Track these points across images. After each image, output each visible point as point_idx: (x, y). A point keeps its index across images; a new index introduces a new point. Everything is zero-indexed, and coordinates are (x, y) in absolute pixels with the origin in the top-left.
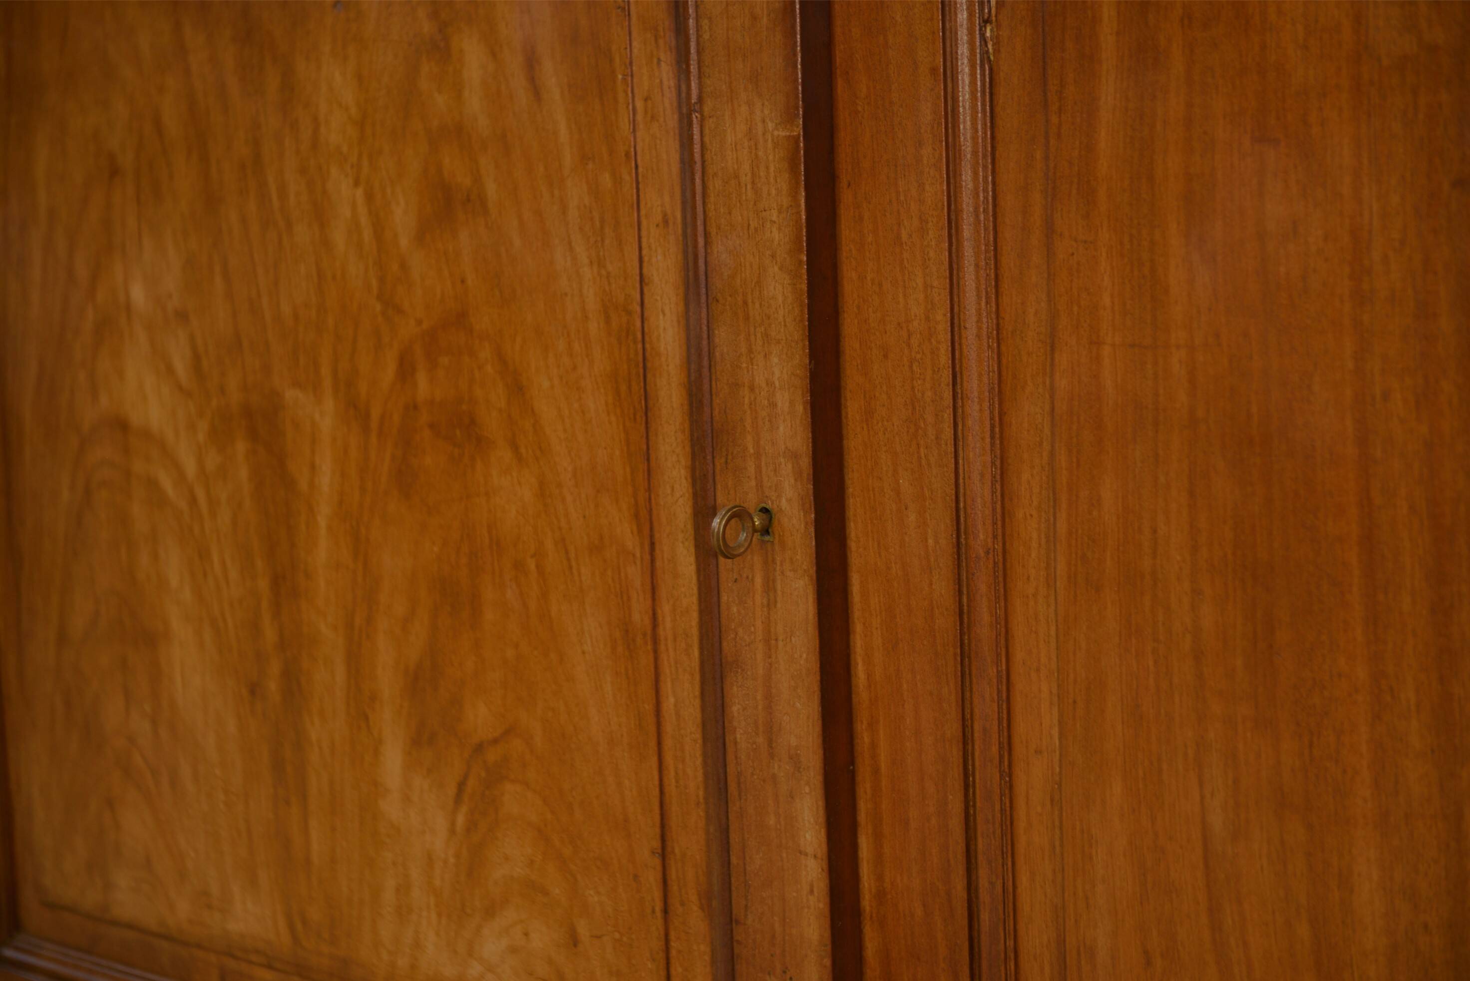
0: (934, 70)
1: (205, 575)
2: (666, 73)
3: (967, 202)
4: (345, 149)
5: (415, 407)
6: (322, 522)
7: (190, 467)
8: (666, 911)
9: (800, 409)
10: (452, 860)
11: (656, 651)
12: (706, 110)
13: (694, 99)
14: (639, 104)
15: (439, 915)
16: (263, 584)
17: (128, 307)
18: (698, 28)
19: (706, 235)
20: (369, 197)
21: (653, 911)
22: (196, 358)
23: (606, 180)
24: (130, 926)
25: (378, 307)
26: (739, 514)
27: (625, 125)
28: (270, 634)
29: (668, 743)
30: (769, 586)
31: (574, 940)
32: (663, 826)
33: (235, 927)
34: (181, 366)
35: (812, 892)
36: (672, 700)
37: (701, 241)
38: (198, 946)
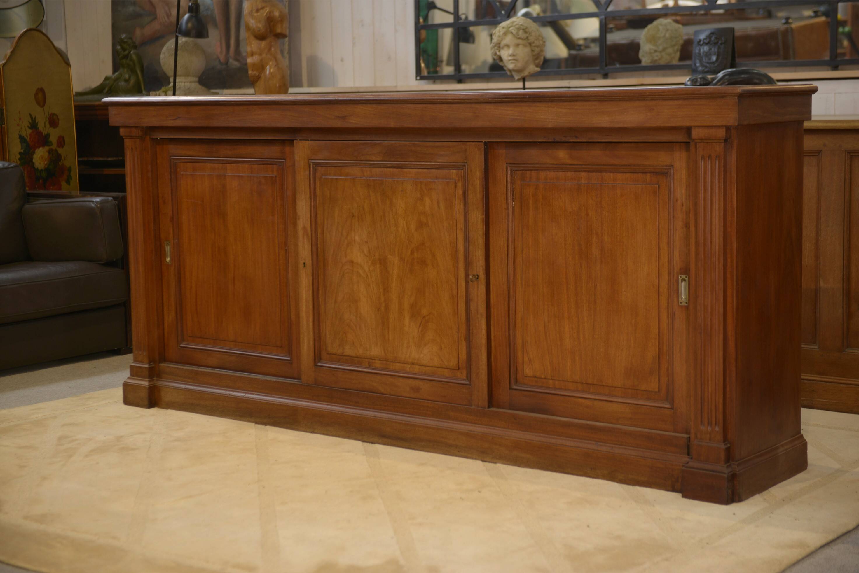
0: (505, 209)
1: (369, 289)
2: (462, 206)
3: (510, 228)
4: (402, 215)
5: (414, 259)
6: (394, 279)
7: (367, 270)
8: (458, 342)
9: (483, 259)
10: (418, 337)
11: (458, 298)
12: (469, 212)
13: (467, 210)
14: (457, 210)
15: (415, 347)
16: (382, 290)
17: (355, 241)
18: (468, 200)
19: (468, 232)
20: (407, 223)
21: (456, 342)
22: (369, 250)
23: (451, 222)
24: (348, 356)
25: (407, 242)
26: (474, 276)
27: (455, 214)
28: (382, 299)
29: (459, 314)
30: (478, 287)
31: (441, 348)
32: (458, 327)
33: (372, 353)
34: (366, 252)
35: (484, 335)
36: (460, 306)
37: (467, 233)
38: (364, 358)
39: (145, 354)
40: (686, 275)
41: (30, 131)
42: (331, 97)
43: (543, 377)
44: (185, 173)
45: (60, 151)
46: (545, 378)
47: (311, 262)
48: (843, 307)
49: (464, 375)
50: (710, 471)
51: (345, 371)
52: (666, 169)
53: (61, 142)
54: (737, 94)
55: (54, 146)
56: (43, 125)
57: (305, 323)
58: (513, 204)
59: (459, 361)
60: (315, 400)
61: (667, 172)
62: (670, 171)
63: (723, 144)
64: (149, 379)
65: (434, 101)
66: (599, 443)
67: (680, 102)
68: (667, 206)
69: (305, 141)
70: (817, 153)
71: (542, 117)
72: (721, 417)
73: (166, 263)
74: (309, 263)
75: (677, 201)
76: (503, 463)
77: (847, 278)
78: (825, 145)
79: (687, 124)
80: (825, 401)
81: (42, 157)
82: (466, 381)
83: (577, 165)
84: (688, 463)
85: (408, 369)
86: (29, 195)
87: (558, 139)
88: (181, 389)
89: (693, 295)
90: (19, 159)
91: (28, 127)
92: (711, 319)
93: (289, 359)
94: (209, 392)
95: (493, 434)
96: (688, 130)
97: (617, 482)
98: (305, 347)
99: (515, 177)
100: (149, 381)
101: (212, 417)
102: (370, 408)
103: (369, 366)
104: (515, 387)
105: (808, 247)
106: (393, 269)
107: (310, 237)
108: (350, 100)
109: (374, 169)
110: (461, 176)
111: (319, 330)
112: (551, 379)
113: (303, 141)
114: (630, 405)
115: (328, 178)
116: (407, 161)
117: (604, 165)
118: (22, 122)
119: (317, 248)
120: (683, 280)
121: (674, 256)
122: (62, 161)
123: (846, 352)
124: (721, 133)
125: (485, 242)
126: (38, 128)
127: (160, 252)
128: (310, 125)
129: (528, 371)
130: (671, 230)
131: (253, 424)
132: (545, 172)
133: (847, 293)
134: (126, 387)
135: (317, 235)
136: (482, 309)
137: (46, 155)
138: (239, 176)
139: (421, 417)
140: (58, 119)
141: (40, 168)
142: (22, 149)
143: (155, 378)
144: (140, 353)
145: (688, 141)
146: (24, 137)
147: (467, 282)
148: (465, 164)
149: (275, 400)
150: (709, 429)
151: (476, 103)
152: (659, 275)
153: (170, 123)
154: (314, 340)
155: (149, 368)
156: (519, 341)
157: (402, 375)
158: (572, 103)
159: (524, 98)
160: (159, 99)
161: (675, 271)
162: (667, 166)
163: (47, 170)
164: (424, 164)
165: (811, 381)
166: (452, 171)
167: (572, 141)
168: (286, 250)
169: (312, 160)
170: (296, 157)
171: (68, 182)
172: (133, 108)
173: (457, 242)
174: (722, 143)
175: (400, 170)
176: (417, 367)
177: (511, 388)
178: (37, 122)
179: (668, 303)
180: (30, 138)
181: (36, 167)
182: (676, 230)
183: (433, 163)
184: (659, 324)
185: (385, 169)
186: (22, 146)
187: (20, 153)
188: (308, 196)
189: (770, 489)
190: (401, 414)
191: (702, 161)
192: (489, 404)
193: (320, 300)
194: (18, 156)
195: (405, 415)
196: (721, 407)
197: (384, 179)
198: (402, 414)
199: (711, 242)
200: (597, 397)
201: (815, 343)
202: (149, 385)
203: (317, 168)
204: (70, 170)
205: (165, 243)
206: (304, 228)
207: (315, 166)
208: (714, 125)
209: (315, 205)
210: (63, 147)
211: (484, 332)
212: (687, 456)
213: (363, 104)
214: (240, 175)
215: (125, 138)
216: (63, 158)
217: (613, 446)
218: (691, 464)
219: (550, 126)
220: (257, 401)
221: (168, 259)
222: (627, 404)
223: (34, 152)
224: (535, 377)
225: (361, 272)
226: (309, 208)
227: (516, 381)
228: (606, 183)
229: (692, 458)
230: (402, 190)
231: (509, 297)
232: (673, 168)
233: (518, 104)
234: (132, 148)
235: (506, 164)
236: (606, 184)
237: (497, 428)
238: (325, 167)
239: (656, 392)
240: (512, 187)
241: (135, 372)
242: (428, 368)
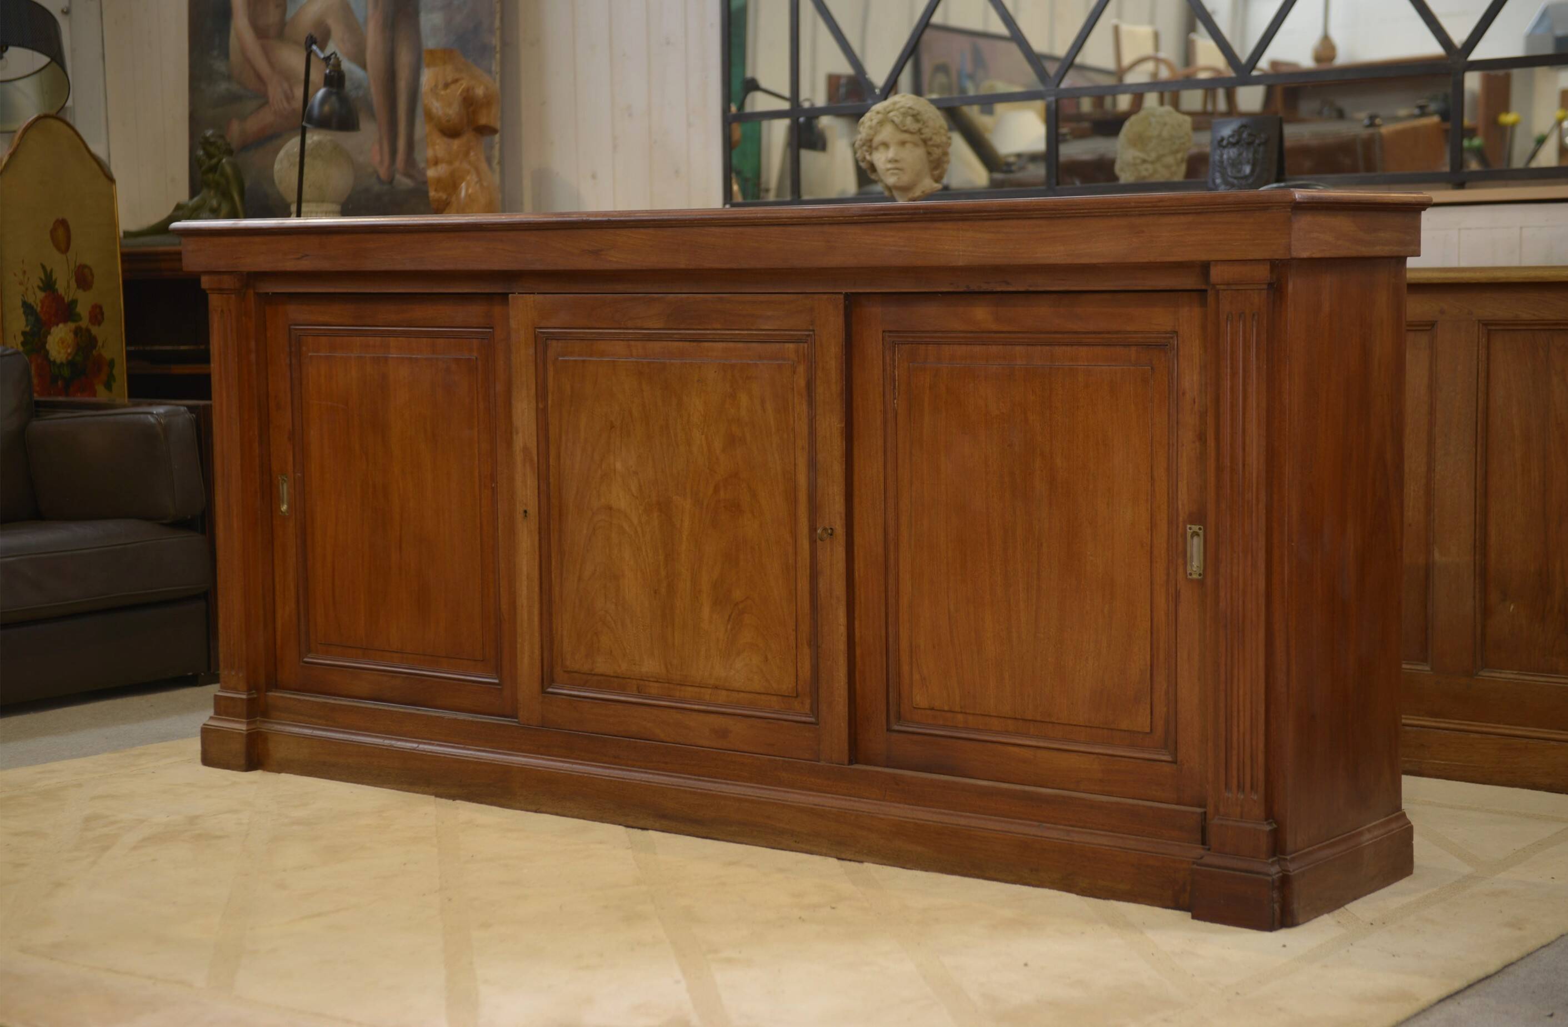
0: (881, 411)
1: (640, 556)
2: (805, 407)
3: (889, 446)
4: (699, 423)
5: (719, 501)
6: (685, 538)
7: (636, 521)
8: (796, 648)
9: (842, 500)
10: (726, 640)
11: (796, 571)
12: (817, 418)
13: (814, 414)
14: (796, 416)
15: (721, 657)
16: (662, 558)
17: (615, 470)
18: (815, 397)
19: (816, 453)
20: (707, 439)
21: (792, 648)
22: (640, 486)
23: (785, 436)
24: (602, 675)
25: (708, 471)
26: (825, 529)
27: (792, 422)
28: (663, 573)
29: (799, 598)
30: (832, 550)
31: (766, 659)
32: (796, 622)
33: (644, 669)
34: (634, 490)
36: (800, 585)
37: (814, 455)
38: (629, 678)
39: (241, 675)
40: (1199, 525)
41: (41, 295)
42: (575, 216)
43: (946, 708)
44: (315, 354)
45: (95, 330)
46: (950, 711)
47: (537, 509)
48: (1474, 597)
49: (807, 706)
50: (1241, 871)
51: (596, 701)
52: (1165, 338)
53: (97, 315)
54: (1291, 202)
55: (84, 323)
56: (64, 284)
57: (525, 616)
58: (894, 403)
59: (798, 682)
60: (542, 754)
61: (1166, 344)
62: (1171, 341)
63: (1266, 291)
64: (247, 719)
65: (757, 221)
66: (1044, 825)
67: (1190, 218)
68: (1167, 404)
69: (527, 295)
70: (1429, 326)
71: (946, 247)
72: (1261, 775)
73: (280, 513)
74: (533, 510)
75: (1184, 394)
76: (874, 863)
77: (1481, 546)
78: (1442, 312)
79: (1204, 257)
80: (1443, 762)
81: (62, 341)
82: (810, 717)
83: (1009, 332)
84: (1202, 858)
85: (707, 697)
86: (38, 404)
87: (974, 287)
88: (305, 737)
89: (1212, 558)
90: (23, 344)
91: (39, 287)
92: (1244, 602)
93: (496, 681)
94: (355, 742)
95: (857, 811)
96: (1205, 268)
97: (1077, 894)
98: (526, 660)
99: (899, 356)
100: (248, 724)
101: (359, 786)
102: (640, 767)
103: (639, 692)
104: (896, 727)
105: (1413, 491)
106: (682, 520)
107: (536, 465)
108: (609, 221)
109: (651, 345)
110: (804, 355)
111: (551, 630)
112: (961, 712)
113: (524, 295)
114: (1101, 756)
115: (569, 360)
116: (708, 329)
117: (1056, 332)
118: (28, 279)
119: (548, 484)
120: (1195, 534)
121: (1180, 493)
122: (97, 348)
123: (1480, 676)
124: (1263, 273)
125: (844, 471)
126: (57, 290)
127: (269, 494)
128: (538, 267)
129: (920, 699)
130: (1173, 445)
131: (432, 798)
132: (951, 346)
133: (1483, 574)
134: (207, 734)
135: (549, 462)
136: (840, 588)
137: (70, 338)
138: (411, 359)
139: (729, 782)
140: (92, 275)
141: (58, 361)
142: (27, 325)
143: (258, 718)
144: (233, 673)
145: (1203, 287)
146: (31, 304)
147: (813, 542)
148: (811, 333)
149: (471, 754)
150: (1241, 796)
151: (830, 224)
152: (1153, 526)
153: (290, 265)
154: (542, 647)
155: (249, 700)
156: (904, 644)
157: (696, 707)
158: (1000, 223)
159: (915, 214)
160: (272, 223)
161: (1181, 519)
162: (1166, 333)
163: (71, 364)
164: (739, 334)
165: (1419, 728)
166: (787, 345)
167: (999, 289)
168: (493, 488)
169: (540, 328)
170: (513, 324)
171: (108, 386)
172: (225, 240)
173: (795, 471)
174: (1264, 289)
175: (695, 344)
176: (724, 693)
177: (889, 730)
178: (54, 278)
179: (1168, 575)
180: (42, 308)
181: (52, 359)
182: (1183, 445)
183: (755, 332)
184: (1151, 611)
185: (670, 343)
186: (27, 320)
187: (24, 333)
188: (533, 392)
189: (1348, 906)
190: (693, 777)
191: (1229, 323)
192: (850, 757)
193: (553, 576)
194: (20, 339)
195: (702, 778)
196: (1261, 758)
197: (668, 361)
198: (696, 777)
199: (1244, 465)
200: (1041, 744)
201: (1425, 660)
202: (247, 730)
203: (549, 342)
204: (111, 364)
205: (280, 478)
206: (526, 449)
207: (546, 339)
208: (1250, 258)
209: (545, 409)
210: (99, 324)
211: (842, 630)
212: (1201, 846)
213: (631, 228)
214: (414, 356)
215: (210, 293)
216: (100, 343)
217: (1071, 828)
218: (1208, 859)
219: (961, 263)
220: (440, 757)
221: (284, 508)
222: (1095, 756)
223: (48, 333)
224: (932, 709)
225: (627, 528)
226: (533, 414)
227: (899, 717)
228: (1060, 364)
229: (1209, 849)
230: (698, 381)
231: (886, 568)
232: (1177, 337)
233: (905, 225)
234: (222, 311)
235: (884, 332)
236: (1058, 365)
237: (865, 800)
238: (564, 341)
239: (1147, 733)
240: (894, 372)
241: (222, 708)
242: (742, 695)
